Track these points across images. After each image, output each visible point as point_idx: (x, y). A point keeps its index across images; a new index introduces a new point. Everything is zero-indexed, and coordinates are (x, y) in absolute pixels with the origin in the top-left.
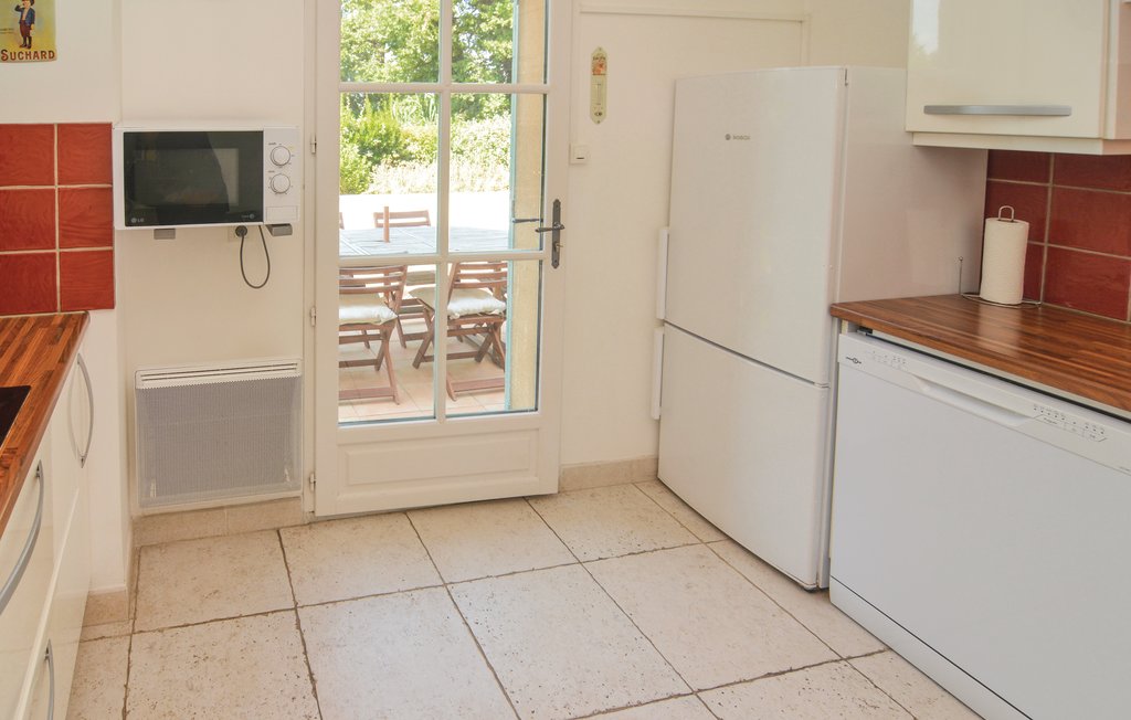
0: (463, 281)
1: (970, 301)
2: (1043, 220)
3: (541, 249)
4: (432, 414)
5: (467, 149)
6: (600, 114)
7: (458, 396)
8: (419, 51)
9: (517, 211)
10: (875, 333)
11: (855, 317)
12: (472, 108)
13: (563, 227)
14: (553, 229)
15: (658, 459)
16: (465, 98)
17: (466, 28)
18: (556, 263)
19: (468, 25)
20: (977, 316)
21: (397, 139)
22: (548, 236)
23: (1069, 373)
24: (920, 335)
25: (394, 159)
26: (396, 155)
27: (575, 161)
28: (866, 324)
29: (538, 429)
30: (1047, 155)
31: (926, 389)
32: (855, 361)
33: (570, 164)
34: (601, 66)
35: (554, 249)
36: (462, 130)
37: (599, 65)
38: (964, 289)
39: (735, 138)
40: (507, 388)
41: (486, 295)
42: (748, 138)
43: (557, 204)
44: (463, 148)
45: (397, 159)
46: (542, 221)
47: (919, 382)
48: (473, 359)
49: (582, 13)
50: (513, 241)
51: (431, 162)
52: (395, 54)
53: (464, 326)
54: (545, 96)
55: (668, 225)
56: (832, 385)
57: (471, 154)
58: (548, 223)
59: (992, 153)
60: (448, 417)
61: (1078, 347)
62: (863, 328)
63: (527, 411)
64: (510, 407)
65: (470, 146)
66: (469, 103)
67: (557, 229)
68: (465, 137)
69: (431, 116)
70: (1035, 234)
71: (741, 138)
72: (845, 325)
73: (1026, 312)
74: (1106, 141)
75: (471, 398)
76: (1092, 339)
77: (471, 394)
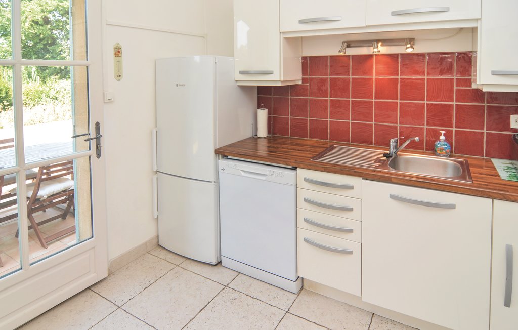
0: (52, 175)
1: (255, 138)
2: (271, 107)
3: (90, 150)
4: (20, 267)
5: (59, 96)
6: (120, 76)
7: (48, 245)
8: (24, 38)
9: (77, 131)
10: (229, 157)
11: (222, 153)
12: (63, 73)
13: (101, 136)
14: (96, 138)
15: (158, 236)
16: (58, 67)
17: (57, 28)
18: (99, 156)
19: (58, 25)
20: (257, 144)
21: (7, 93)
22: (93, 143)
23: (276, 157)
24: (241, 155)
25: (5, 106)
26: (6, 103)
27: (107, 100)
28: (226, 154)
29: (94, 247)
30: (271, 86)
31: (243, 173)
32: (224, 169)
33: (104, 103)
34: (119, 52)
35: (97, 148)
36: (56, 85)
37: (118, 52)
38: (254, 135)
39: (180, 85)
40: (77, 231)
41: (67, 179)
42: (184, 85)
43: (97, 125)
44: (57, 96)
45: (8, 105)
46: (89, 134)
47: (241, 172)
48: (61, 218)
49: (107, 24)
50: (76, 148)
51: (34, 105)
52: (5, 39)
53: (54, 201)
54: (87, 67)
55: (156, 127)
56: (218, 181)
57: (62, 99)
58: (93, 135)
59: (259, 87)
60: (31, 265)
61: (278, 148)
62: (225, 156)
63: (86, 240)
64: (79, 240)
65: (61, 94)
66: (62, 70)
67: (98, 138)
68: (58, 89)
69: (34, 78)
70: (269, 113)
71: (182, 85)
72: (220, 156)
73: (268, 138)
74: (281, 81)
75: (59, 242)
76: (281, 144)
77: (58, 240)
